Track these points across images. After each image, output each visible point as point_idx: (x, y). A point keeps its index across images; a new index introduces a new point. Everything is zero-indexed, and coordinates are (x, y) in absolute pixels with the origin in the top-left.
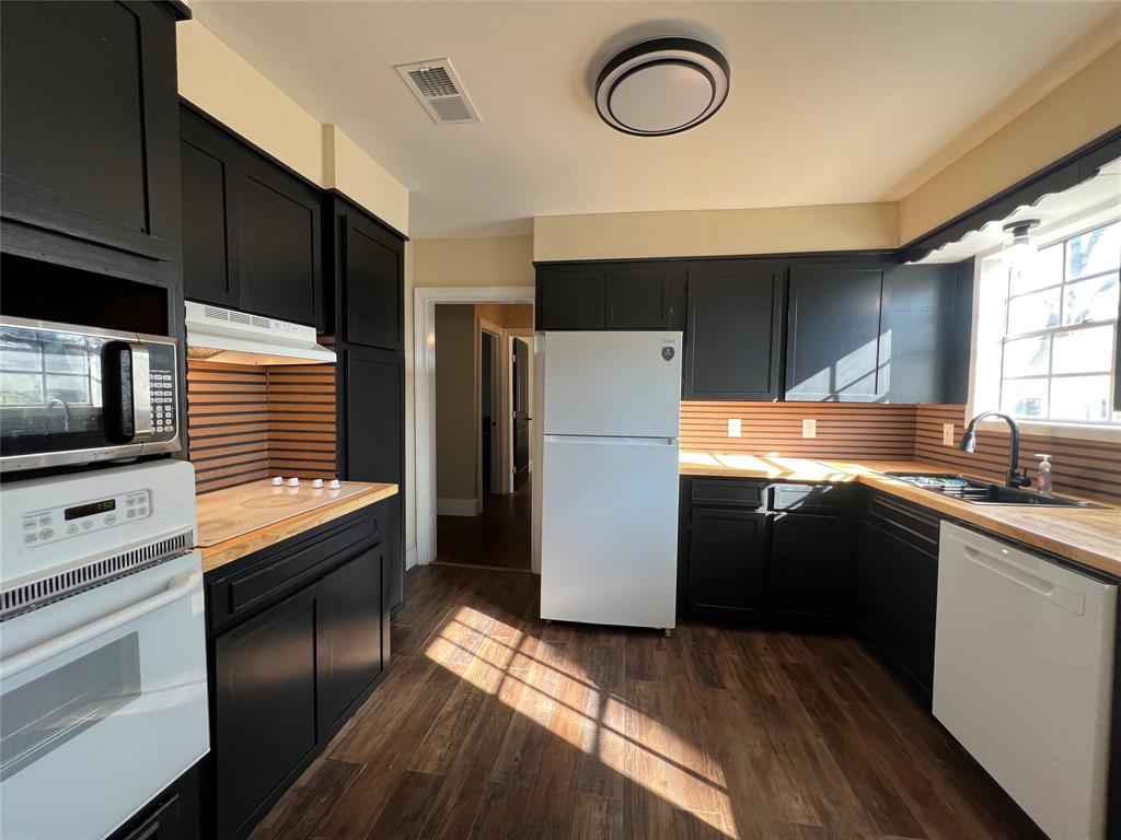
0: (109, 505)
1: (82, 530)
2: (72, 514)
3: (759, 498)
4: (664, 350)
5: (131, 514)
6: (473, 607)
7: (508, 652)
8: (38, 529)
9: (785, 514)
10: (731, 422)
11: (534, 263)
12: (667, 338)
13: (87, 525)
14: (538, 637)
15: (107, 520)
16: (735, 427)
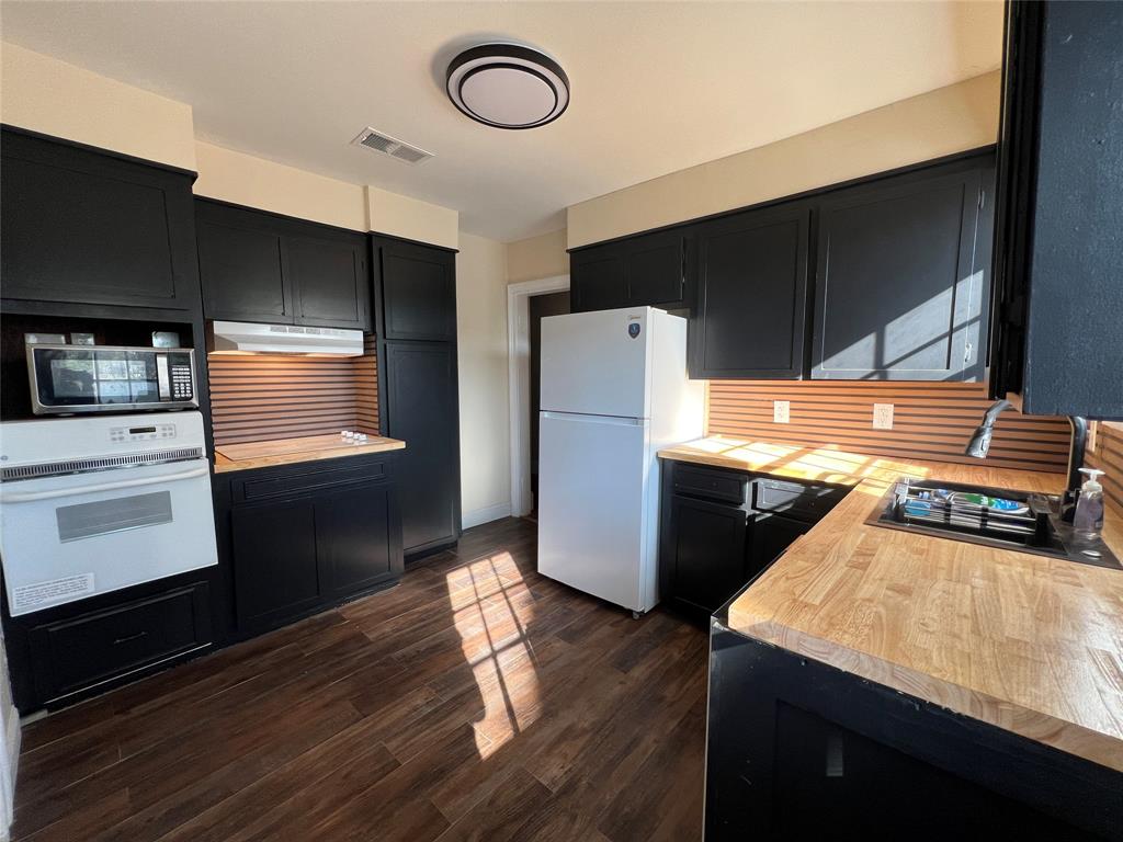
0: (153, 430)
1: (138, 439)
2: (133, 431)
3: (741, 493)
4: (631, 327)
5: (165, 435)
6: (511, 554)
7: (498, 588)
8: (117, 436)
9: (769, 515)
10: (777, 404)
11: (567, 251)
12: (634, 315)
13: (141, 437)
14: (529, 586)
15: (152, 436)
16: (782, 412)
